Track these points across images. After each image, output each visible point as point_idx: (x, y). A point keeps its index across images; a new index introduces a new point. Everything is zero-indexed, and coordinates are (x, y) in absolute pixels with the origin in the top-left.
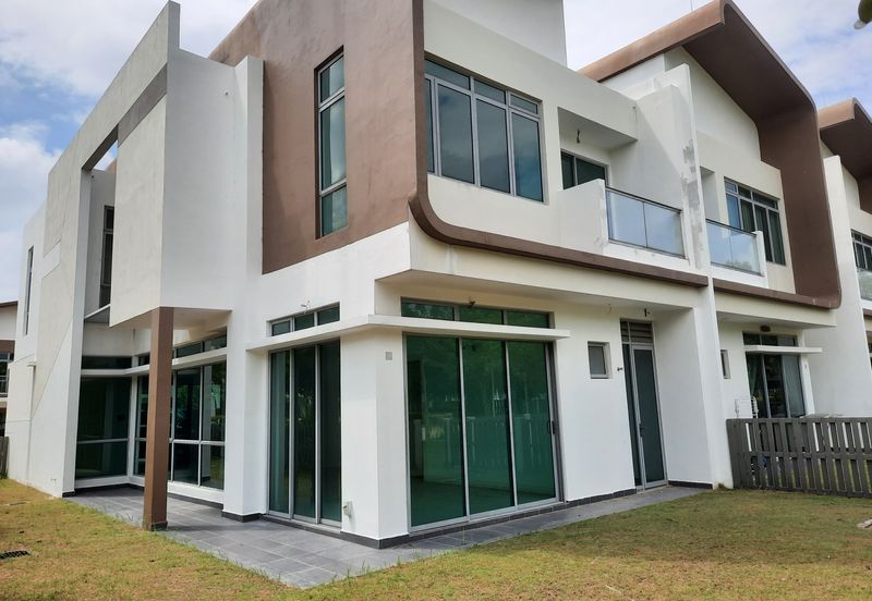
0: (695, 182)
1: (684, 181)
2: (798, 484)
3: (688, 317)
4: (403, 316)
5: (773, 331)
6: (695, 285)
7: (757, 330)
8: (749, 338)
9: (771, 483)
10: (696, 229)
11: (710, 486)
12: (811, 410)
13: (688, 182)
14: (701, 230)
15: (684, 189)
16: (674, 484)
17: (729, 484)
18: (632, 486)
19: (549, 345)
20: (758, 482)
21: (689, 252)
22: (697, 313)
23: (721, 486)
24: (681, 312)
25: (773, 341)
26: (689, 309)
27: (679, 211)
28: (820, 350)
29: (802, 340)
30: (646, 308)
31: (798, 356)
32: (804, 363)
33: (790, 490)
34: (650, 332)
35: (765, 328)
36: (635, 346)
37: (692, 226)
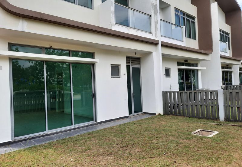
0: (156, 5)
1: (152, 4)
2: (183, 114)
3: (151, 55)
4: (9, 51)
5: (189, 62)
6: (155, 43)
7: (183, 61)
8: (179, 64)
9: (175, 113)
10: (156, 23)
11: (155, 114)
12: (200, 87)
13: (154, 4)
14: (157, 23)
15: (152, 8)
16: (145, 113)
17: (162, 113)
18: (128, 115)
19: (93, 65)
20: (171, 113)
21: (153, 32)
22: (154, 54)
23: (159, 114)
24: (149, 54)
25: (189, 65)
26: (152, 52)
27: (150, 16)
28: (205, 68)
29: (199, 65)
30: (136, 52)
31: (197, 70)
32: (199, 72)
33: (181, 116)
34: (140, 61)
35: (186, 61)
36: (132, 66)
37: (155, 22)
